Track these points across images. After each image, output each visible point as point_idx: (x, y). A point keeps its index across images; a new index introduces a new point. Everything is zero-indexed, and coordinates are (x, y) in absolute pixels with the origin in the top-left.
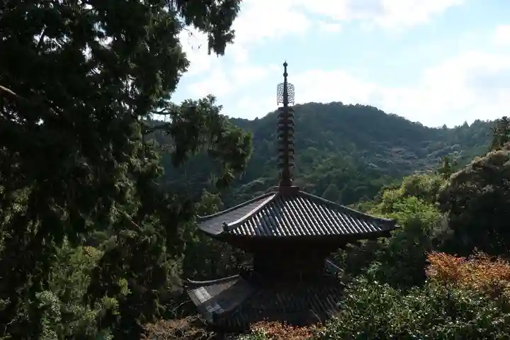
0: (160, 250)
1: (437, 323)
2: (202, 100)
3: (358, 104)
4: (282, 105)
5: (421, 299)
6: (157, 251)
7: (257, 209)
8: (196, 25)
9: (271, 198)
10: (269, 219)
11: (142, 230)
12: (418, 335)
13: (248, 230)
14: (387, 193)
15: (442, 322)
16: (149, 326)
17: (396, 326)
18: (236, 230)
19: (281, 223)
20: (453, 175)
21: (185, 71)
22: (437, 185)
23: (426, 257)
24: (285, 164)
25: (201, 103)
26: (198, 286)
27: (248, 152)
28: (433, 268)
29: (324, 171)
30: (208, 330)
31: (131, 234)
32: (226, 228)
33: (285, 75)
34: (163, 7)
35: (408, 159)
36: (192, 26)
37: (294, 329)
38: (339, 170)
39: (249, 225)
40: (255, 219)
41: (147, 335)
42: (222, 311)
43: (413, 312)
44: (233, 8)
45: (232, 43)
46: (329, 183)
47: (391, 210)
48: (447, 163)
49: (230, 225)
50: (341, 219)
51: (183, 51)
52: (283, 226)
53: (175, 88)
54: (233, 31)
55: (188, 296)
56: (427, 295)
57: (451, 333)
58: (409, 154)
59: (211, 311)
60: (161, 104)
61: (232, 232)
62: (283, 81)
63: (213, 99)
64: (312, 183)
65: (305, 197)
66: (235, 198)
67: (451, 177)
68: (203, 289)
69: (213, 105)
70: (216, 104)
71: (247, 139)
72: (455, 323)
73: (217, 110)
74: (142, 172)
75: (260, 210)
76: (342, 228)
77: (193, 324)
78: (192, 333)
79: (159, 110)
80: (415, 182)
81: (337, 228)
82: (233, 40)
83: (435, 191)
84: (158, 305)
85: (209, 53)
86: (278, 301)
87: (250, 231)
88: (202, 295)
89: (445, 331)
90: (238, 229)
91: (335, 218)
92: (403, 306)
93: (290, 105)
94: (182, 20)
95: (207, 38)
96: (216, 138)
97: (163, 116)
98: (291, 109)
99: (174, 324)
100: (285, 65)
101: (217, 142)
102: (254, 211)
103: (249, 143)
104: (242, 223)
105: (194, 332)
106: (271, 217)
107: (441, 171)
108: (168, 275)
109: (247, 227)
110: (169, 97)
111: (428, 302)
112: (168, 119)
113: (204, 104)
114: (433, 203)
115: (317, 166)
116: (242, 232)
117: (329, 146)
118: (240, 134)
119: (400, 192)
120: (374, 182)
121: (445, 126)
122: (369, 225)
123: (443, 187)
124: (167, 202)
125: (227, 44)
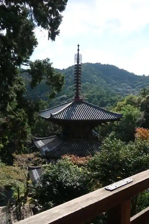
0: (25, 124)
1: (139, 155)
2: (44, 60)
3: (107, 64)
4: (76, 63)
5: (133, 146)
6: (23, 124)
7: (65, 108)
8: (42, 26)
9: (71, 103)
10: (70, 112)
11: (17, 115)
12: (132, 160)
13: (61, 117)
14: (118, 103)
15: (142, 155)
16: (17, 156)
17: (123, 156)
18: (56, 117)
19: (75, 114)
20: (147, 96)
21: (36, 46)
22: (140, 100)
23: (135, 129)
24: (77, 89)
25: (43, 61)
26: (38, 140)
27: (63, 83)
28: (138, 134)
29: (92, 93)
30: (42, 158)
31: (13, 117)
32: (51, 115)
33: (78, 50)
34: (27, 17)
35: (128, 88)
36: (40, 27)
37: (80, 158)
38: (99, 92)
39: (61, 115)
40: (64, 112)
41: (16, 160)
42: (49, 150)
43: (130, 151)
44: (60, 20)
45: (59, 35)
46: (94, 98)
47: (120, 110)
48: (144, 91)
49: (53, 114)
50: (100, 113)
51: (36, 38)
52: (76, 116)
53: (32, 54)
54: (59, 30)
55: (34, 144)
56: (136, 144)
57: (145, 160)
58: (128, 87)
59: (44, 150)
60: (26, 61)
61: (54, 117)
62: (77, 53)
63: (49, 60)
64: (87, 98)
65: (85, 103)
66: (54, 103)
67: (146, 97)
68: (41, 141)
69: (49, 62)
70: (50, 62)
71: (63, 78)
72: (147, 155)
73: (50, 65)
74: (19, 90)
75: (66, 108)
76: (100, 117)
77: (36, 156)
78: (36, 160)
79: (24, 63)
80: (131, 98)
81: (98, 117)
82: (59, 34)
83: (139, 102)
84: (23, 147)
85: (49, 40)
86: (73, 147)
87: (62, 117)
88: (40, 143)
89: (143, 159)
90: (57, 116)
91: (98, 113)
92: (126, 149)
93: (80, 63)
94: (36, 24)
95: (48, 33)
96: (49, 77)
97: (27, 66)
98: (80, 65)
99: (28, 156)
100: (78, 46)
101: (49, 78)
102: (64, 109)
103: (64, 79)
104: (58, 114)
105: (36, 159)
106: (71, 111)
107: (142, 94)
108: (28, 135)
109: (60, 115)
110: (29, 58)
111: (136, 147)
112: (29, 68)
113: (45, 62)
114: (138, 107)
115: (89, 91)
116: (58, 117)
117: (94, 82)
118: (60, 76)
119: (125, 102)
120: (113, 98)
121: (144, 75)
122: (112, 116)
123: (142, 101)
124: (29, 104)
125: (56, 36)
